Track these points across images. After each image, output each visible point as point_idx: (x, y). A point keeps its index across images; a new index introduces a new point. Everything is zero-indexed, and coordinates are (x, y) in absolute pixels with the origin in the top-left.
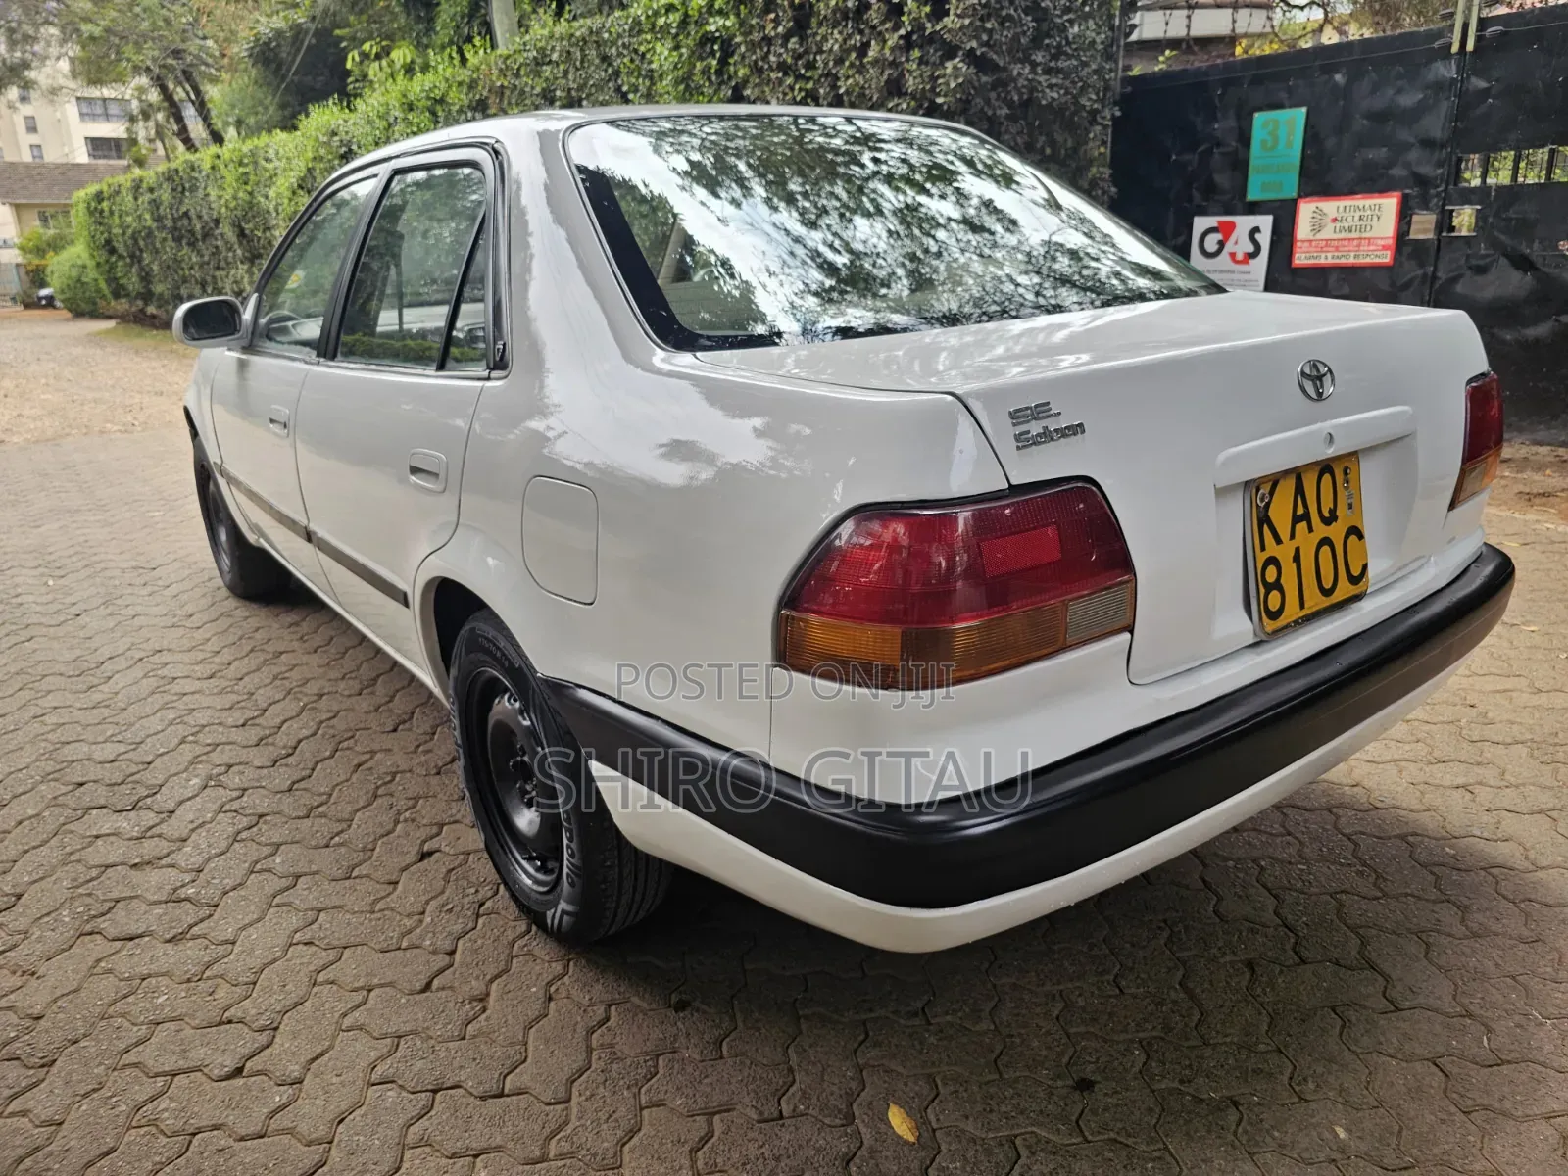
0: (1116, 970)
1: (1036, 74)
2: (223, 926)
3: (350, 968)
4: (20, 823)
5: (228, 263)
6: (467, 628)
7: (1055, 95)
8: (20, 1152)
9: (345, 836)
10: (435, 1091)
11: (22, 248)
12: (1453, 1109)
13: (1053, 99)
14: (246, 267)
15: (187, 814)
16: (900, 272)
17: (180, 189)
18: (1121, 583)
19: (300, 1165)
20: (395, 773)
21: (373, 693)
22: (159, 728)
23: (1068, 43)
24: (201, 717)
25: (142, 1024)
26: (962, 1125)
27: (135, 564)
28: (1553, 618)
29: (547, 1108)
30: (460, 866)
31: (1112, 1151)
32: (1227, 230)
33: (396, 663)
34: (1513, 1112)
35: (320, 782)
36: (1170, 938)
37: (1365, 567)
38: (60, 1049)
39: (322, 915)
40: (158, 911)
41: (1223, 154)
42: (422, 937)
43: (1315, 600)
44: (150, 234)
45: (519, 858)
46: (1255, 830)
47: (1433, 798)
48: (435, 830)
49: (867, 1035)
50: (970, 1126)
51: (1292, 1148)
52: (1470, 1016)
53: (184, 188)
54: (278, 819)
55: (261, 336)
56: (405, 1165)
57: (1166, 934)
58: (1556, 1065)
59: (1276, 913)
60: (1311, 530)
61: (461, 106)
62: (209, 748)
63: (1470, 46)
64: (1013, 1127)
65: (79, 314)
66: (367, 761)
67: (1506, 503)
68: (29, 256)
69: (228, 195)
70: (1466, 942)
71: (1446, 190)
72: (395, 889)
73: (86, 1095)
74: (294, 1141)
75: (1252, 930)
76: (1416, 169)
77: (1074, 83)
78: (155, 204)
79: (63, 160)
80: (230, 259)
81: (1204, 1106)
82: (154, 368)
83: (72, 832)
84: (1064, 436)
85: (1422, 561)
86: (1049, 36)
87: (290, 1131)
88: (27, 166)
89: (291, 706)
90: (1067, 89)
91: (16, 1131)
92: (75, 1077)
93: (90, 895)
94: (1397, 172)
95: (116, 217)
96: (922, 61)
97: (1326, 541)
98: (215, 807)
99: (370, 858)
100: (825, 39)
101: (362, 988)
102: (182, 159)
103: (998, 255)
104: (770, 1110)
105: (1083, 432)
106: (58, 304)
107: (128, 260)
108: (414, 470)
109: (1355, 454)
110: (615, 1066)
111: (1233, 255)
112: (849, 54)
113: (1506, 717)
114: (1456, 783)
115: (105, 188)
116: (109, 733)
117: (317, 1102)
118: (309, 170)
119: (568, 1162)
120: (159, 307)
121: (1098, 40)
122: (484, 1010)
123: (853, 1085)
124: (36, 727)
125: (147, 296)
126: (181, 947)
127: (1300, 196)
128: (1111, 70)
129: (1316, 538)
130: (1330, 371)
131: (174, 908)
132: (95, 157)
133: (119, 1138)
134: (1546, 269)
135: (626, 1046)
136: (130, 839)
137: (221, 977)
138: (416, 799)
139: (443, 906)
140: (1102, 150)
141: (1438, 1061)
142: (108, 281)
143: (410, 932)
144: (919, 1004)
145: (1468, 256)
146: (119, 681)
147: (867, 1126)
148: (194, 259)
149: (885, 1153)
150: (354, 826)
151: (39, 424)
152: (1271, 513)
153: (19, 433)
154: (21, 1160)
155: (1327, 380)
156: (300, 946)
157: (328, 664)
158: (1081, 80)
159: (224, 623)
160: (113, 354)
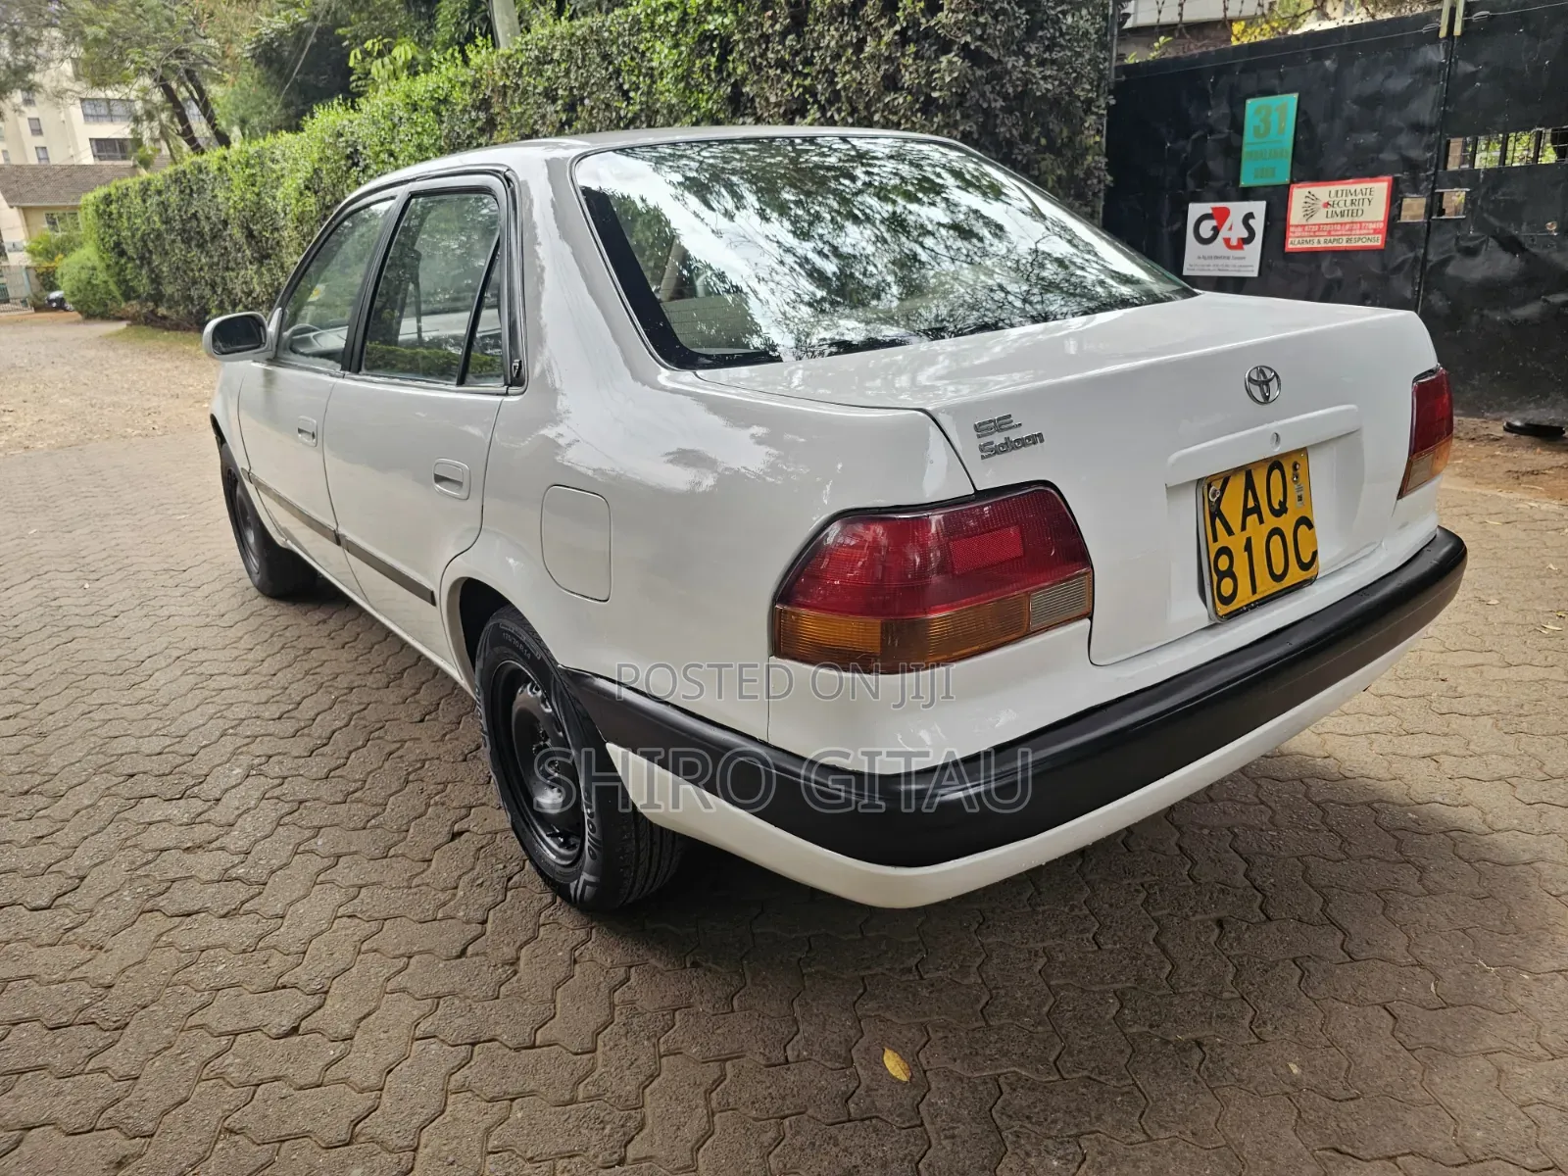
0: (1095, 929)
1: (1030, 66)
2: (272, 902)
3: (392, 936)
4: (77, 812)
5: (238, 264)
6: (491, 624)
7: (1050, 87)
8: (103, 1103)
9: (380, 819)
10: (473, 1044)
11: (31, 252)
12: (1398, 1047)
13: (1048, 90)
14: (255, 267)
15: (232, 801)
16: (890, 279)
17: (188, 191)
18: (1078, 575)
19: (355, 1110)
20: (424, 761)
21: (400, 686)
22: (201, 722)
23: (1062, 35)
24: (241, 712)
25: (204, 990)
26: (950, 1066)
27: (166, 566)
28: (1529, 594)
29: (575, 1057)
30: (488, 844)
31: (1085, 1087)
32: (1221, 216)
33: (420, 656)
34: (1453, 1048)
35: (355, 768)
36: (1146, 901)
37: (1315, 554)
38: (132, 1014)
39: (363, 890)
40: (212, 889)
41: (1214, 140)
42: (456, 908)
43: (1266, 586)
44: (159, 236)
45: (544, 836)
46: (1230, 800)
47: (1399, 767)
48: (464, 812)
49: (865, 990)
50: (957, 1067)
51: (1250, 1082)
52: (1420, 965)
53: (192, 190)
54: (319, 805)
55: (285, 349)
56: (449, 1109)
57: (1143, 895)
58: (1496, 1008)
59: (1246, 876)
60: (1261, 521)
61: (466, 106)
62: (248, 740)
63: (1457, 31)
64: (996, 1068)
65: (89, 316)
66: (398, 749)
67: (1495, 482)
68: (38, 258)
69: (236, 196)
70: (1422, 899)
71: (1435, 174)
72: (429, 866)
73: (158, 1053)
74: (348, 1089)
75: (1223, 891)
76: (1404, 153)
77: (1067, 73)
78: (164, 206)
79: (70, 163)
80: (239, 260)
81: (1171, 1047)
82: (168, 370)
83: (126, 820)
84: (1024, 445)
85: (1371, 548)
86: (1042, 28)
87: (344, 1081)
88: (33, 168)
89: (323, 699)
90: (1061, 81)
91: (97, 1086)
92: (147, 1038)
93: (147, 876)
94: (1388, 156)
95: (124, 220)
96: (917, 56)
97: (1276, 531)
98: (257, 794)
99: (405, 838)
100: (822, 35)
101: (403, 955)
102: (188, 161)
103: (988, 263)
104: (777, 1055)
105: (1042, 441)
106: (69, 306)
107: (138, 262)
108: (439, 479)
109: (1304, 450)
110: (635, 1020)
111: (1227, 241)
112: (845, 51)
113: (1476, 690)
114: (1422, 754)
115: (113, 191)
116: (153, 728)
117: (368, 1055)
118: (315, 171)
119: (596, 1103)
120: (170, 308)
121: (1092, 31)
122: (515, 973)
123: (852, 1032)
124: (85, 724)
125: (157, 298)
126: (235, 921)
127: (1292, 182)
128: (1105, 59)
129: (1266, 529)
130: (1276, 375)
131: (227, 887)
132: (100, 158)
133: (191, 1089)
134: (1534, 250)
135: (644, 1002)
136: (181, 825)
137: (274, 947)
138: (445, 784)
139: (474, 880)
140: (1098, 139)
141: (1388, 1006)
142: (119, 283)
143: (444, 904)
144: (912, 962)
145: (1458, 238)
146: (160, 678)
147: (865, 1069)
148: (204, 260)
149: (881, 1092)
150: (388, 810)
151: (62, 429)
152: (1223, 507)
153: (42, 439)
154: (104, 1110)
155: (1273, 384)
156: (345, 919)
157: (356, 660)
158: (1075, 71)
159: (254, 622)
160: (126, 356)
